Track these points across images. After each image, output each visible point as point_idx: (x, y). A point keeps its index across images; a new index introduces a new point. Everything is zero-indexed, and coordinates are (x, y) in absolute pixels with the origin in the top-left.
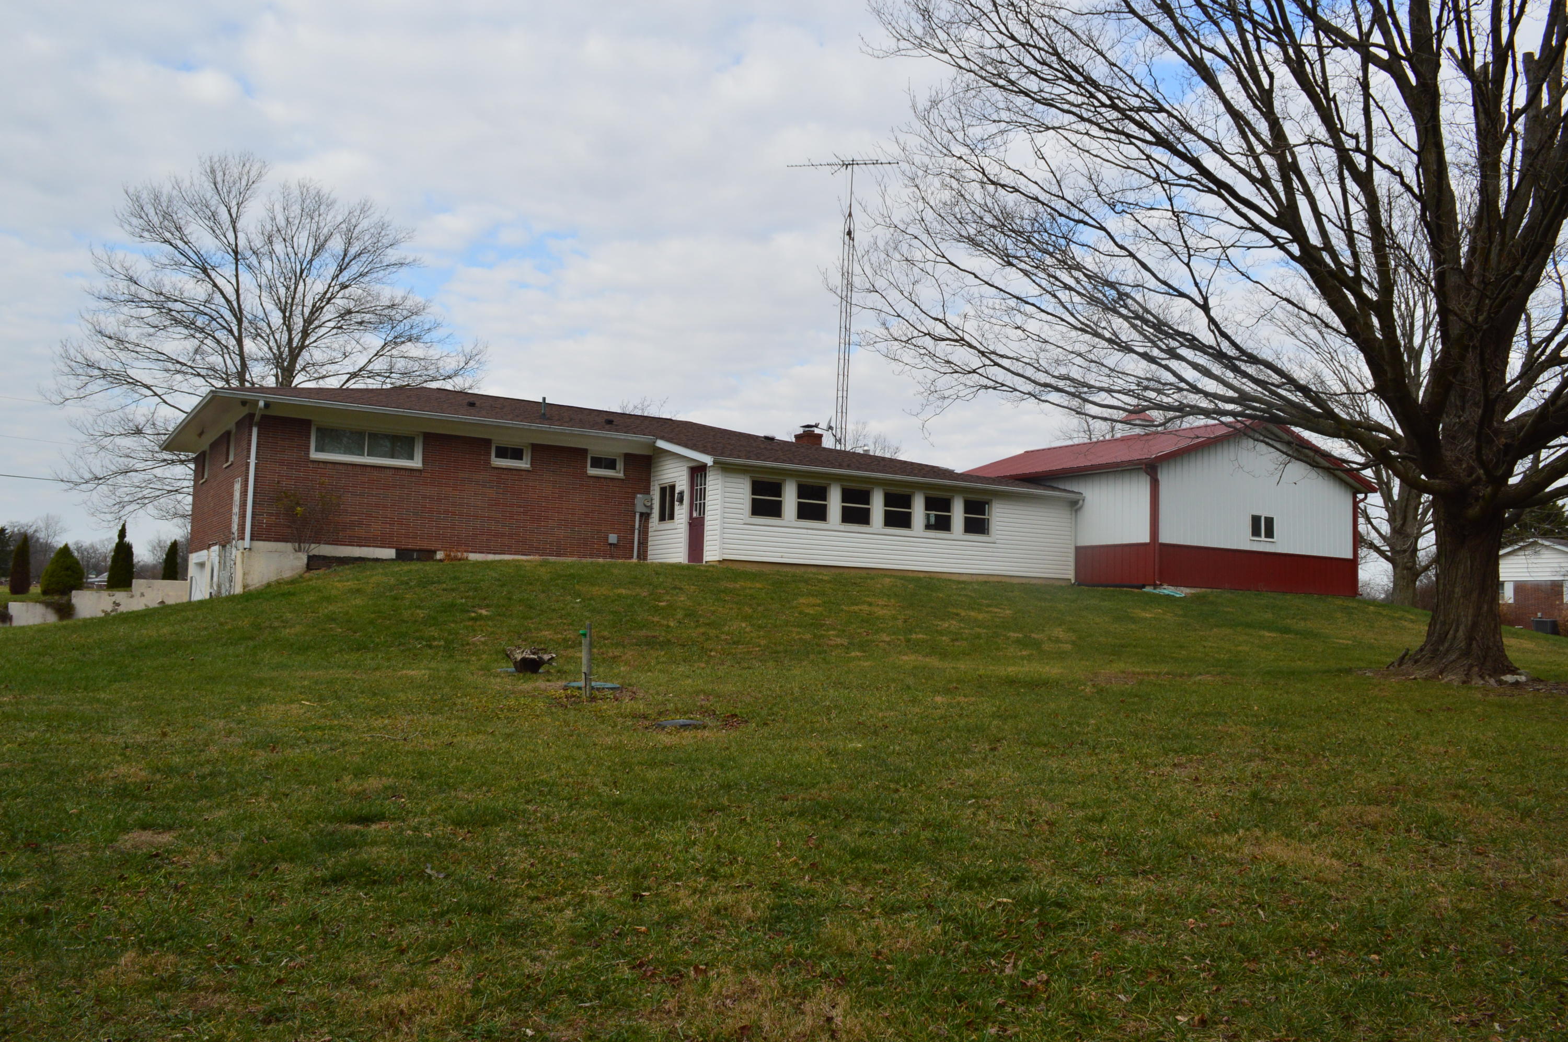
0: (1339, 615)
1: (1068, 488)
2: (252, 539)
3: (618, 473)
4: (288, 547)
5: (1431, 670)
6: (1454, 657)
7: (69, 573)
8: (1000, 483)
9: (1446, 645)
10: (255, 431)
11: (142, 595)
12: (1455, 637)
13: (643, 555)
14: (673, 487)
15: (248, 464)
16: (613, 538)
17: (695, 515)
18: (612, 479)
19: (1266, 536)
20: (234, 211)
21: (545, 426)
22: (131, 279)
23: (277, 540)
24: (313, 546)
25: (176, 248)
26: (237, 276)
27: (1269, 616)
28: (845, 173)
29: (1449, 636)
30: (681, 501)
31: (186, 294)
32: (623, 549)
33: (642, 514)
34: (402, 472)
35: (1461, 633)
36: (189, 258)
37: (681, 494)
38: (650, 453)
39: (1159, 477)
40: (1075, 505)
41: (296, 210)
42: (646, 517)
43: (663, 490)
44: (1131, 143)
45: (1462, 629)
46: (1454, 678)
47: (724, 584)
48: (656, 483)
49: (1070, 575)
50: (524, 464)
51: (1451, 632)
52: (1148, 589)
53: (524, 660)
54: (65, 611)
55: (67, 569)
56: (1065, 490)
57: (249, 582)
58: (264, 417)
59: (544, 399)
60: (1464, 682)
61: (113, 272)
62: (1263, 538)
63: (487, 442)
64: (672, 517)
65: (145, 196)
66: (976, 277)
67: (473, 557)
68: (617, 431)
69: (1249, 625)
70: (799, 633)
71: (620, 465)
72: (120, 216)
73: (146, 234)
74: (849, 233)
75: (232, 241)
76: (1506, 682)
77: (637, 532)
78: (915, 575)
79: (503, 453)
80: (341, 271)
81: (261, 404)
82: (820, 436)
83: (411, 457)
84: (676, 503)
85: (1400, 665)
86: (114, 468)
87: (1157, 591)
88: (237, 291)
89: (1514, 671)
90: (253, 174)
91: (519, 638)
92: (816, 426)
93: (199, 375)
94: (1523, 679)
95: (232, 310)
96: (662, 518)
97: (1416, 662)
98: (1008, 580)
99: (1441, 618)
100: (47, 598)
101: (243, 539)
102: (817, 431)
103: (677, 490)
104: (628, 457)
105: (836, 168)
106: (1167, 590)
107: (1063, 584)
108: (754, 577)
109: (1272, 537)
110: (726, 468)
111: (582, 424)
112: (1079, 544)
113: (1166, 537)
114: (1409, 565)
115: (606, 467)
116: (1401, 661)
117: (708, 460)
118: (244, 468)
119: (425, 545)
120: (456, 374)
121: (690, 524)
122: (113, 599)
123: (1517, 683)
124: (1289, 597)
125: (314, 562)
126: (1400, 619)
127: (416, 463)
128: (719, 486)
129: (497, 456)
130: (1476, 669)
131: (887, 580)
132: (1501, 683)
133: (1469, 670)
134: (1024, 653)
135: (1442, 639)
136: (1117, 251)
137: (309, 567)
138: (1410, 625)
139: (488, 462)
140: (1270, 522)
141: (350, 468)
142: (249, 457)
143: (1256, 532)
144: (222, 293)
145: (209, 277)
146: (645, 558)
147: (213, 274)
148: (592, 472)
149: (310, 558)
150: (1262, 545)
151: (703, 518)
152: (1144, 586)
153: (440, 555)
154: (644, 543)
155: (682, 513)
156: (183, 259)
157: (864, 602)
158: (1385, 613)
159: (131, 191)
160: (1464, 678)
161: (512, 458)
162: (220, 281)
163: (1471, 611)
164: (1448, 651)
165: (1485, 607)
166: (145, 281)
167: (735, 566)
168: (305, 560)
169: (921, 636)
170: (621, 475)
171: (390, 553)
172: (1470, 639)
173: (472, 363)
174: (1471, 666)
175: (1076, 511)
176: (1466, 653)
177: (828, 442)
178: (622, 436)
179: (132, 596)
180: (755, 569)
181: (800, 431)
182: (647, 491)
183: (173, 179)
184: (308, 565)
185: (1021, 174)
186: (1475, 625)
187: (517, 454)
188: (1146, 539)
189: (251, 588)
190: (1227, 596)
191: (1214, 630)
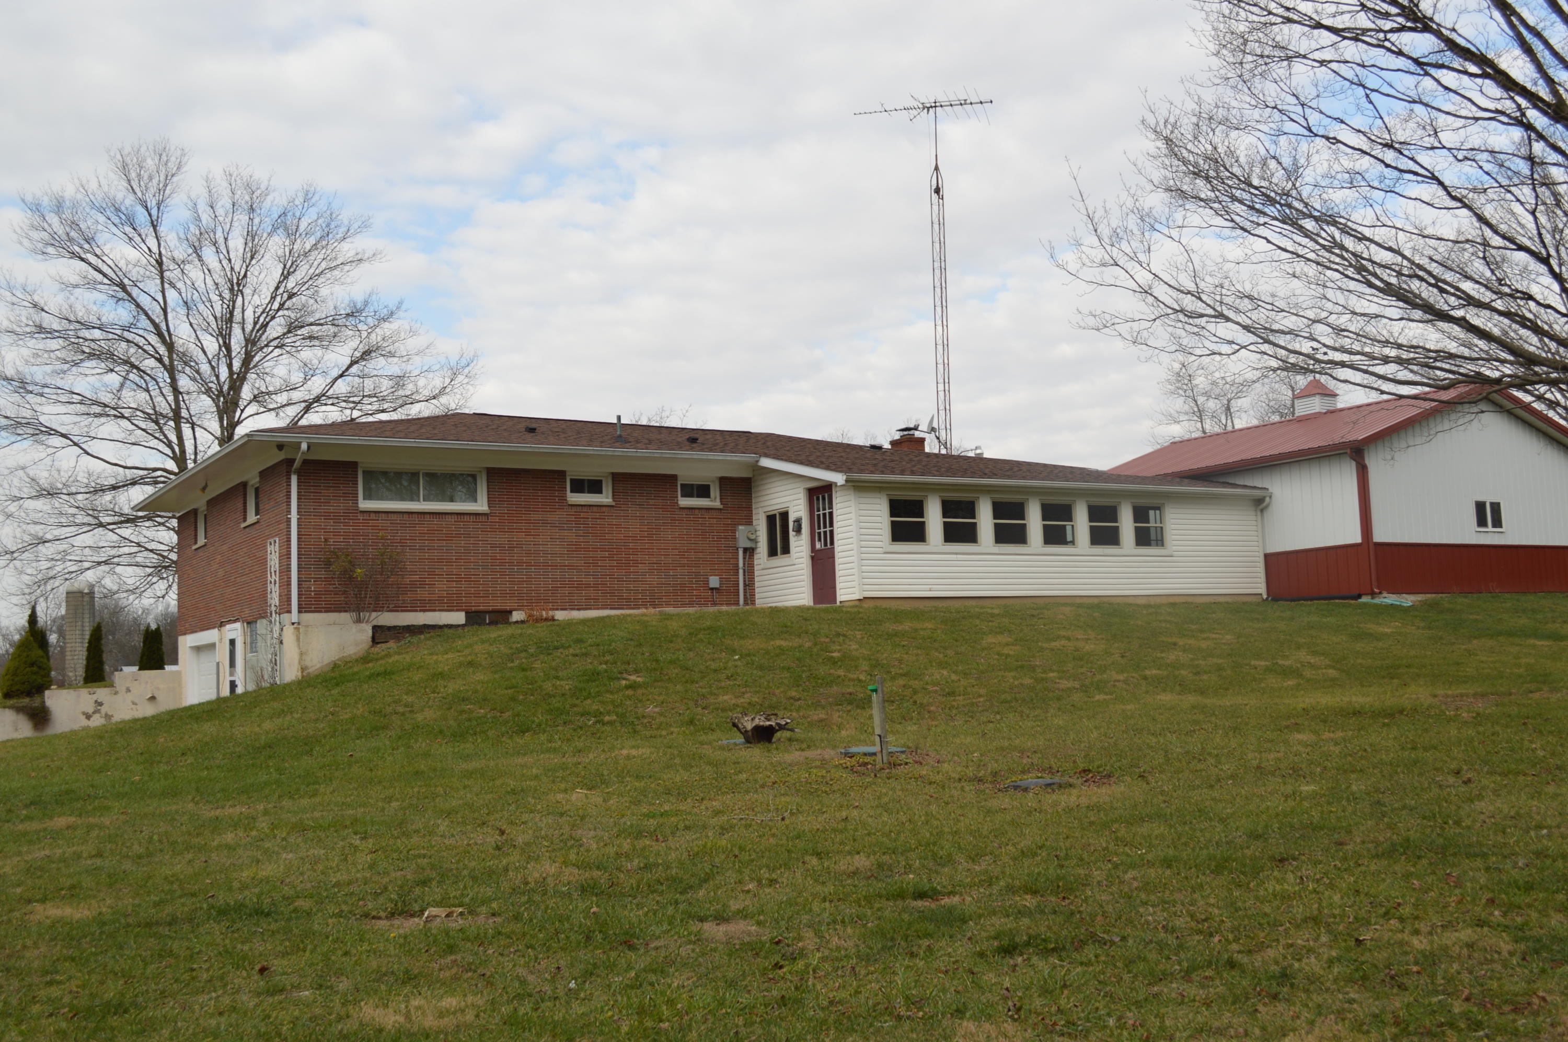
1: (1249, 483)
2: (299, 612)
3: (714, 502)
4: (345, 617)
7: (35, 669)
8: (1171, 483)
10: (294, 479)
11: (128, 690)
13: (750, 598)
14: (785, 515)
15: (289, 521)
16: (714, 582)
17: (818, 546)
18: (708, 509)
19: (1494, 526)
20: (154, 212)
21: (619, 451)
22: (35, 306)
23: (328, 610)
24: (374, 614)
25: (90, 264)
26: (163, 292)
27: (1523, 621)
28: (926, 118)
30: (798, 530)
31: (104, 319)
32: (727, 593)
33: (745, 550)
34: (466, 518)
36: (105, 275)
37: (798, 522)
38: (751, 476)
39: (1367, 462)
40: (1260, 503)
41: (224, 204)
42: (750, 552)
43: (771, 519)
44: (1427, 74)
47: (890, 627)
48: (761, 511)
49: (1261, 588)
50: (605, 498)
52: (1365, 599)
53: (757, 729)
54: (40, 717)
55: (32, 665)
56: (1245, 487)
57: (308, 663)
58: (306, 462)
59: (619, 418)
61: (15, 300)
62: (1490, 528)
63: (560, 475)
64: (786, 550)
65: (45, 201)
66: (1269, 241)
67: (560, 615)
68: (702, 450)
69: (1511, 634)
70: (1015, 678)
71: (715, 492)
72: (19, 231)
73: (51, 250)
74: (937, 191)
75: (155, 249)
77: (741, 572)
78: (1091, 601)
79: (579, 486)
80: (286, 278)
81: (304, 446)
82: (922, 440)
83: (475, 500)
84: (792, 534)
86: (27, 538)
87: (1377, 601)
88: (165, 311)
90: (172, 166)
91: (697, 705)
92: (916, 428)
93: (123, 417)
95: (160, 334)
96: (772, 552)
98: (1190, 599)
100: (11, 702)
101: (289, 612)
102: (917, 434)
103: (792, 518)
104: (724, 482)
105: (915, 112)
106: (1389, 599)
107: (1253, 599)
108: (917, 615)
109: (1501, 526)
110: (857, 487)
111: (662, 444)
112: (1268, 551)
113: (1381, 535)
115: (700, 496)
117: (838, 478)
118: (283, 526)
119: (499, 605)
120: (443, 391)
121: (813, 558)
122: (95, 697)
124: (1531, 597)
125: (380, 634)
127: (481, 505)
128: (852, 509)
129: (572, 491)
131: (1067, 610)
134: (1290, 683)
137: (375, 641)
139: (564, 498)
140: (1496, 507)
141: (406, 517)
142: (289, 512)
143: (1482, 522)
144: (147, 314)
145: (129, 295)
146: (753, 602)
147: (135, 292)
148: (684, 502)
149: (376, 628)
150: (1489, 537)
151: (832, 550)
152: (1359, 596)
153: (517, 616)
154: (750, 584)
155: (800, 546)
156: (99, 277)
157: (1059, 637)
159: (29, 198)
161: (589, 492)
162: (144, 300)
166: (51, 307)
167: (885, 604)
168: (370, 633)
169: (1154, 672)
170: (717, 504)
171: (458, 618)
173: (460, 378)
175: (1262, 511)
177: (931, 447)
178: (711, 456)
179: (116, 693)
180: (907, 606)
181: (897, 436)
182: (749, 521)
183: (76, 181)
184: (373, 638)
185: (1342, 122)
187: (595, 487)
188: (1357, 538)
189: (310, 670)
190: (1462, 601)
191: (1475, 642)
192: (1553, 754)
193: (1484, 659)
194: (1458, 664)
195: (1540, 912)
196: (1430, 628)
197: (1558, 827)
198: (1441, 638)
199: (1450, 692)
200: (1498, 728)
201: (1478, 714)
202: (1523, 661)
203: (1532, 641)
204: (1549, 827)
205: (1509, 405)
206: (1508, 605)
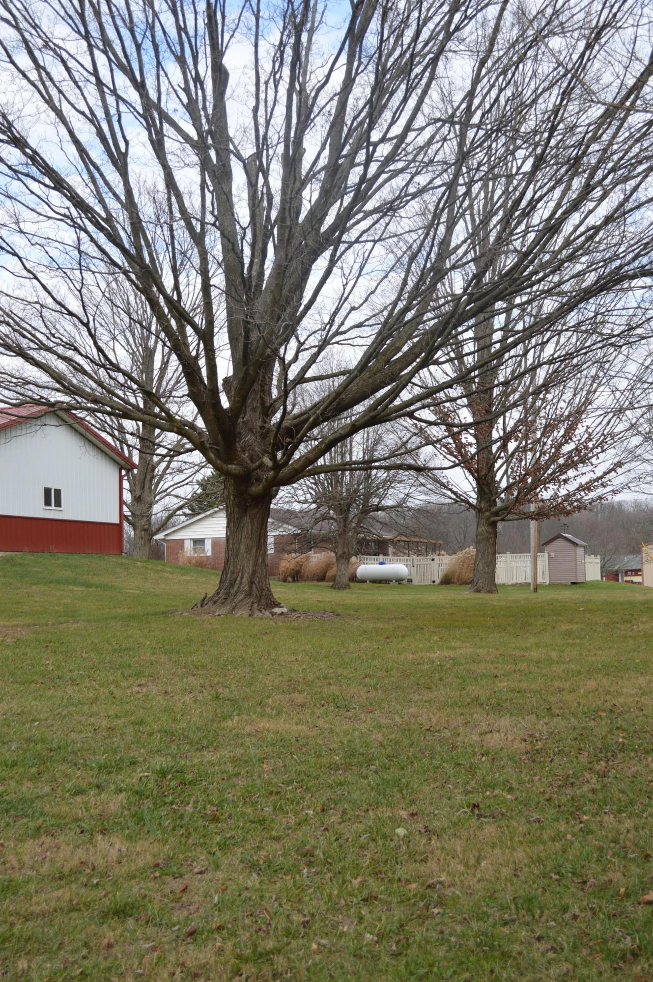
0: (118, 570)
5: (228, 608)
6: (241, 597)
9: (235, 589)
12: (241, 583)
19: (56, 505)
27: (68, 573)
29: (237, 582)
35: (245, 580)
44: (19, 179)
45: (246, 575)
46: (243, 612)
51: (239, 579)
60: (250, 615)
62: (53, 507)
69: (58, 582)
76: (276, 614)
85: (202, 606)
89: (278, 605)
94: (285, 610)
97: (215, 602)
99: (232, 569)
109: (60, 506)
114: (146, 527)
116: (203, 603)
123: (282, 613)
124: (76, 557)
126: (162, 571)
130: (255, 605)
132: (273, 614)
133: (252, 606)
135: (232, 584)
136: (25, 274)
138: (171, 576)
140: (58, 492)
143: (48, 502)
150: (52, 513)
158: (150, 567)
160: (249, 612)
163: (251, 563)
164: (236, 593)
165: (260, 560)
172: (251, 583)
174: (253, 603)
176: (249, 594)
186: (254, 572)
190: (29, 558)
191: (34, 587)
192: (59, 667)
193: (37, 599)
194: (19, 603)
195: (17, 782)
196: (4, 577)
197: (46, 720)
198: (11, 584)
199: (7, 624)
200: (28, 650)
201: (18, 640)
202: (63, 601)
203: (71, 587)
204: (40, 720)
205: (71, 421)
206: (60, 561)
